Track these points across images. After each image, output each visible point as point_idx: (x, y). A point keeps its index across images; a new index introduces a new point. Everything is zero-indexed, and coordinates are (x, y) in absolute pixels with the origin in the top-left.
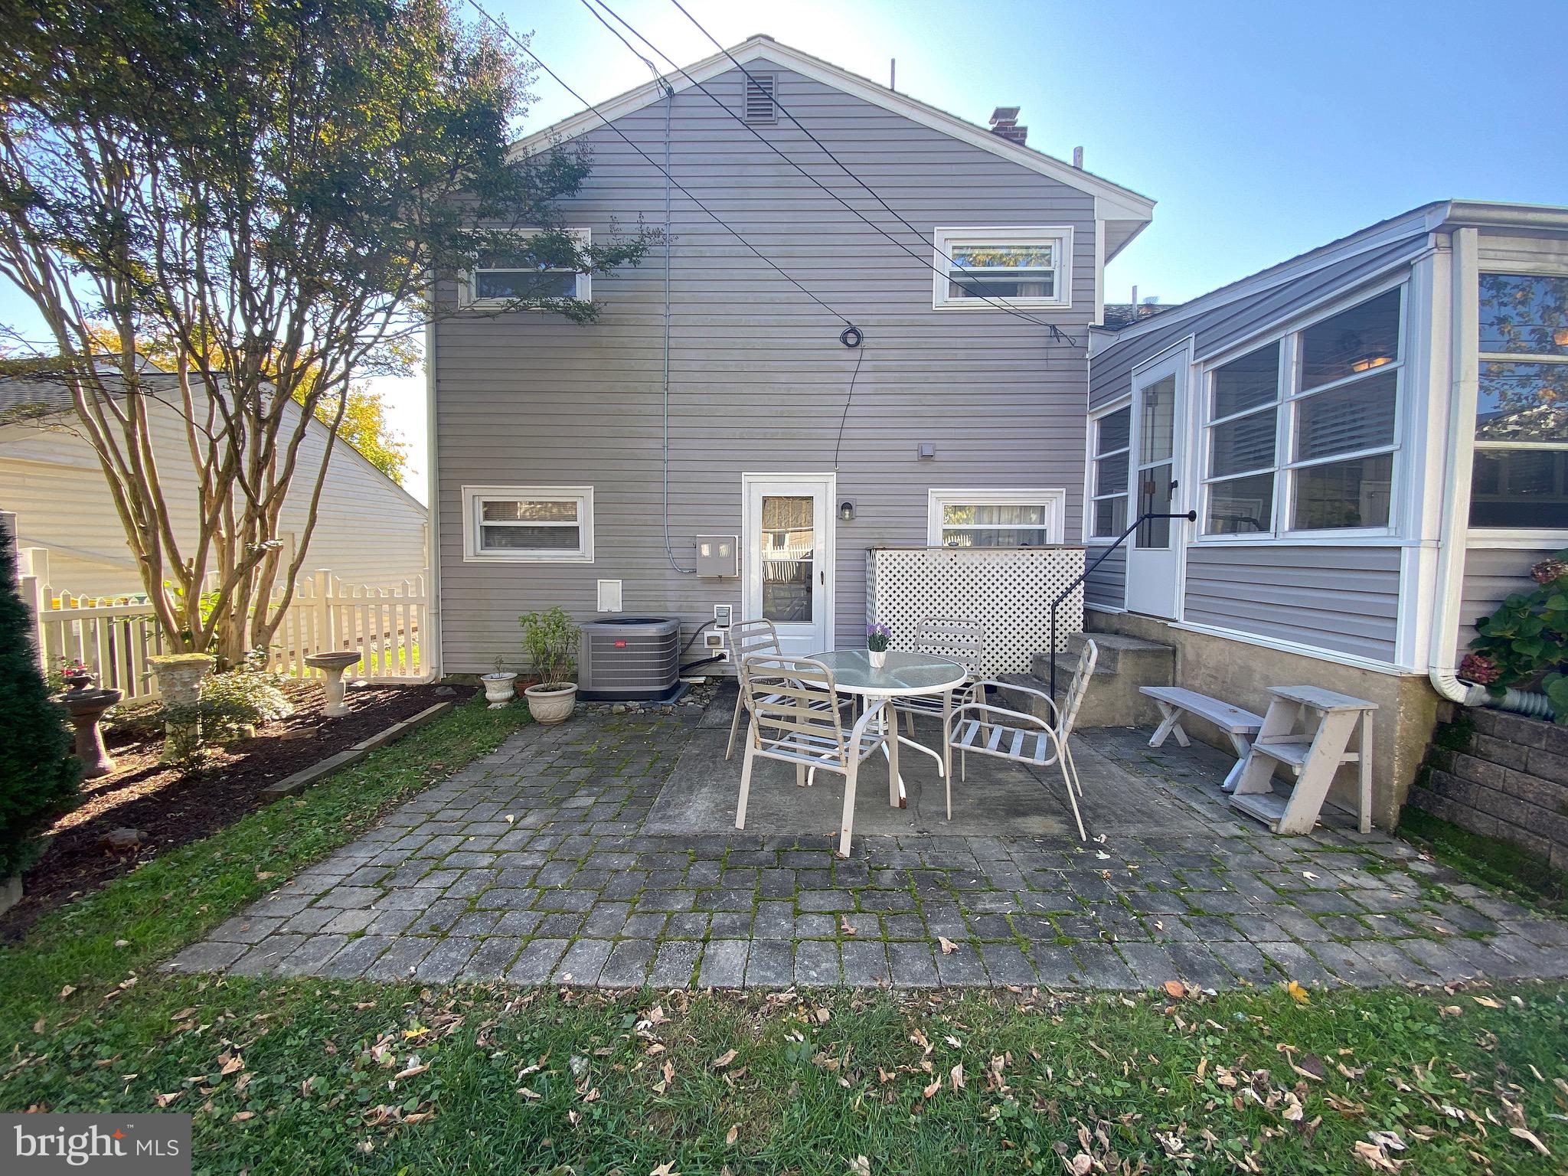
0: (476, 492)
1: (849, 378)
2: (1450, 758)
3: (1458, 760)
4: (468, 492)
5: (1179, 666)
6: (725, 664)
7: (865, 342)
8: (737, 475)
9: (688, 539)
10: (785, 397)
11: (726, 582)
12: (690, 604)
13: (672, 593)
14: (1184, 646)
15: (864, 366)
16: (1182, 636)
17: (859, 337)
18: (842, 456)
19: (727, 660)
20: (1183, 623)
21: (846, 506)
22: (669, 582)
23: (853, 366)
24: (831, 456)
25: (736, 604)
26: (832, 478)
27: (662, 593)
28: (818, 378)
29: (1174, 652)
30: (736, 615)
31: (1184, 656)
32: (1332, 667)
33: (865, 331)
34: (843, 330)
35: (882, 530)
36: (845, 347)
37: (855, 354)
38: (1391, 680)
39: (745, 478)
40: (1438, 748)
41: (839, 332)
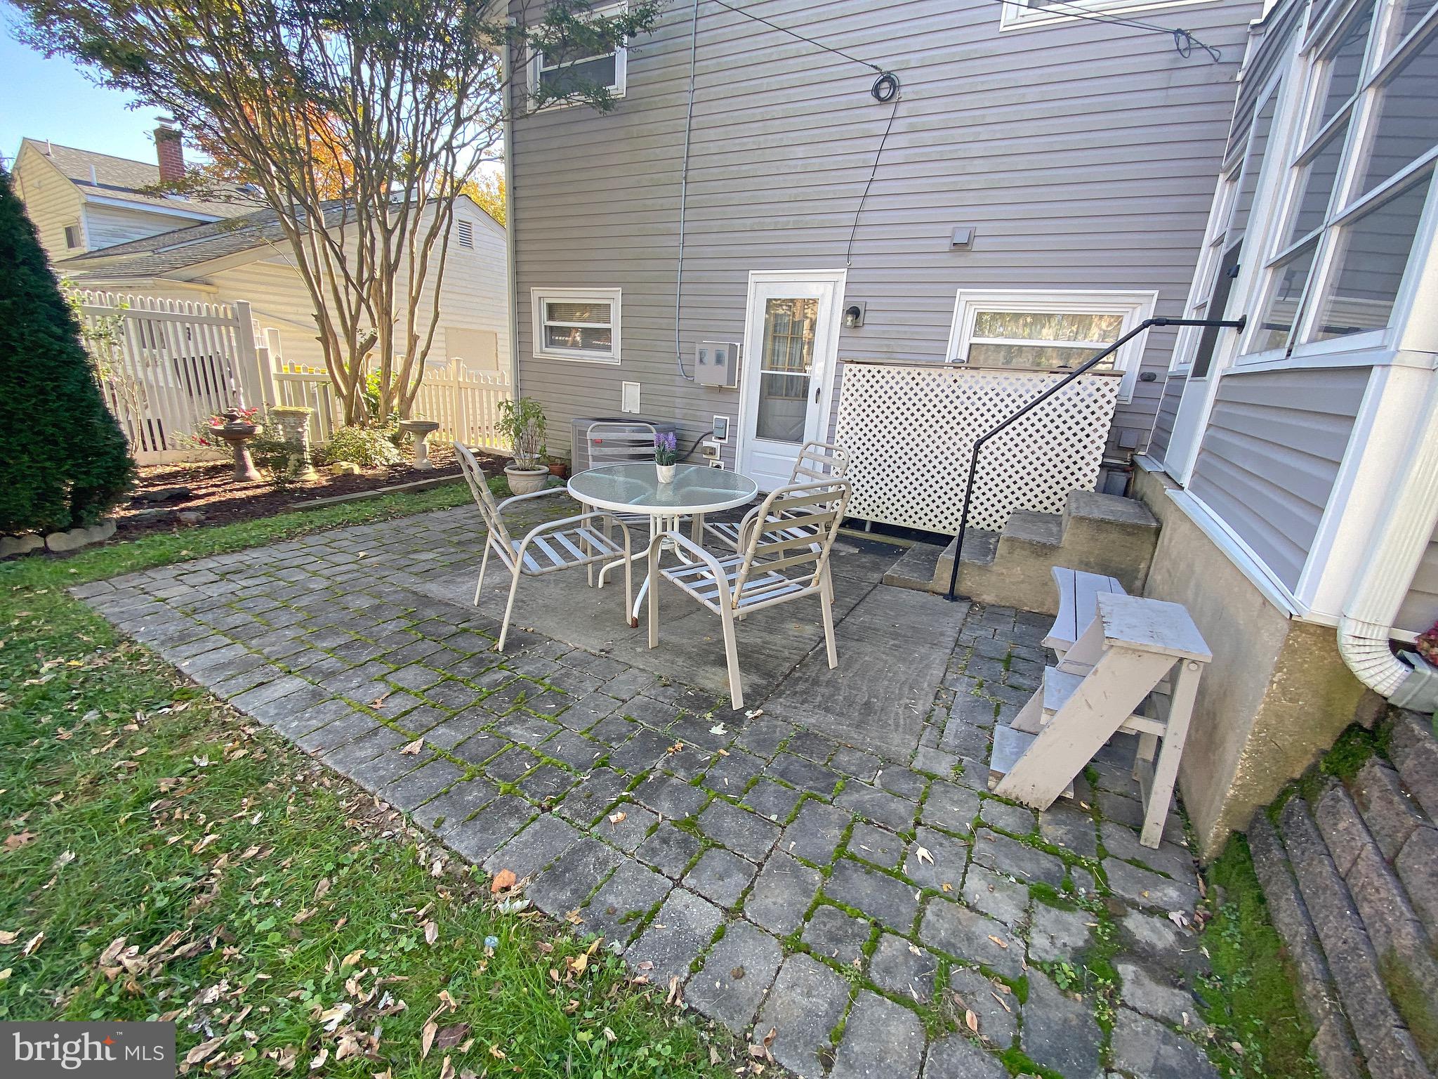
0: (541, 294)
1: (875, 144)
3: (1328, 795)
4: (536, 293)
7: (904, 92)
8: (745, 273)
10: (802, 176)
11: (726, 393)
12: (693, 412)
13: (679, 400)
15: (898, 126)
16: (1170, 510)
17: (896, 86)
18: (857, 247)
21: (854, 312)
22: (678, 389)
23: (882, 128)
24: (844, 248)
25: (734, 416)
26: (841, 276)
27: (672, 400)
28: (839, 147)
29: (1158, 532)
30: (733, 428)
32: (1244, 585)
33: (904, 77)
34: (875, 79)
35: (892, 342)
36: (876, 101)
37: (887, 111)
38: (1281, 624)
39: (754, 276)
41: (871, 82)
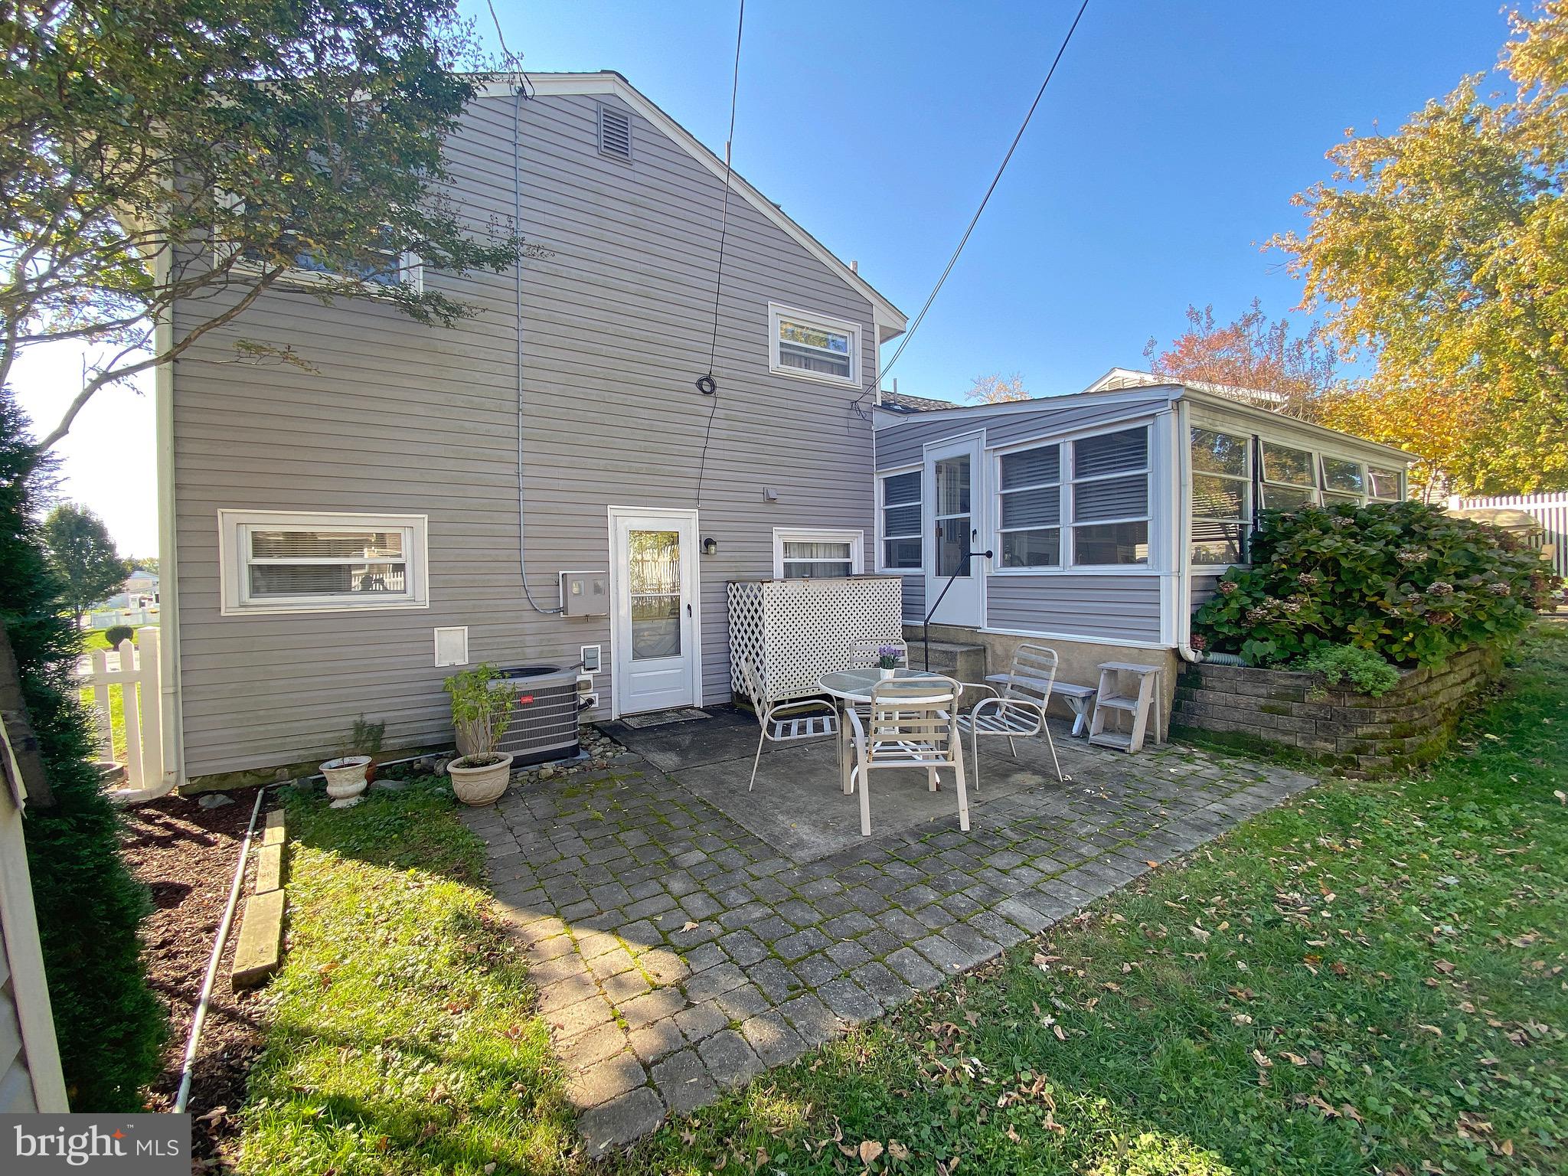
0: (244, 519)
1: (705, 422)
2: (1192, 693)
3: (1197, 694)
4: (227, 519)
5: (989, 659)
6: (596, 710)
7: (719, 391)
8: (603, 507)
9: (549, 576)
10: (649, 433)
11: (596, 622)
12: (552, 648)
13: (531, 638)
14: (993, 646)
15: (718, 413)
16: (990, 639)
17: (713, 386)
18: (702, 494)
19: (596, 705)
20: (987, 629)
21: (708, 543)
22: (526, 625)
23: (708, 412)
24: (693, 493)
25: (604, 644)
26: (694, 515)
27: (521, 638)
28: (679, 418)
29: (984, 650)
30: (604, 655)
31: (994, 652)
32: (1117, 649)
33: (718, 381)
34: (700, 376)
35: (738, 564)
36: (701, 393)
37: (709, 401)
38: (1159, 653)
39: (612, 511)
40: (1182, 688)
41: (696, 378)
